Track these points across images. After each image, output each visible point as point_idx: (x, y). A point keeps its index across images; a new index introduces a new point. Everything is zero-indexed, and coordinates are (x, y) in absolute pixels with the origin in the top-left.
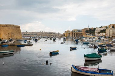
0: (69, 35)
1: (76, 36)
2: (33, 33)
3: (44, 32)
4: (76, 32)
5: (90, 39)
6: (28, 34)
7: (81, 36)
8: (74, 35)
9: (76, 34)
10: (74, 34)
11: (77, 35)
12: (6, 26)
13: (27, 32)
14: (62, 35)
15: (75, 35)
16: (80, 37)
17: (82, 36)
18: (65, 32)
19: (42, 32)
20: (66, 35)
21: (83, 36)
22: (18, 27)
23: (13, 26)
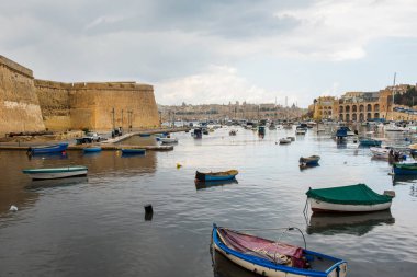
0: (330, 113)
1: (354, 115)
2: (204, 107)
3: (241, 104)
4: (355, 101)
5: (401, 128)
6: (190, 113)
7: (373, 117)
8: (344, 114)
9: (355, 109)
10: (348, 108)
11: (358, 113)
12: (110, 86)
13: (184, 105)
14: (305, 113)
15: (351, 113)
16: (369, 120)
17: (377, 114)
18: (315, 101)
19: (234, 103)
20: (316, 115)
21: (381, 117)
22: (147, 91)
23: (132, 86)
